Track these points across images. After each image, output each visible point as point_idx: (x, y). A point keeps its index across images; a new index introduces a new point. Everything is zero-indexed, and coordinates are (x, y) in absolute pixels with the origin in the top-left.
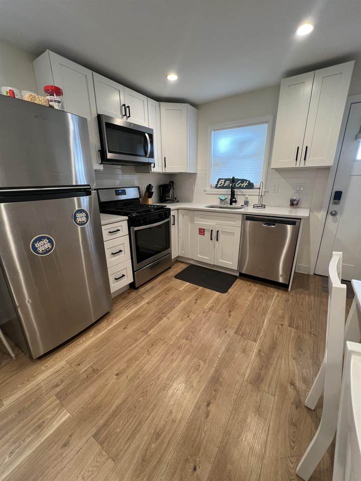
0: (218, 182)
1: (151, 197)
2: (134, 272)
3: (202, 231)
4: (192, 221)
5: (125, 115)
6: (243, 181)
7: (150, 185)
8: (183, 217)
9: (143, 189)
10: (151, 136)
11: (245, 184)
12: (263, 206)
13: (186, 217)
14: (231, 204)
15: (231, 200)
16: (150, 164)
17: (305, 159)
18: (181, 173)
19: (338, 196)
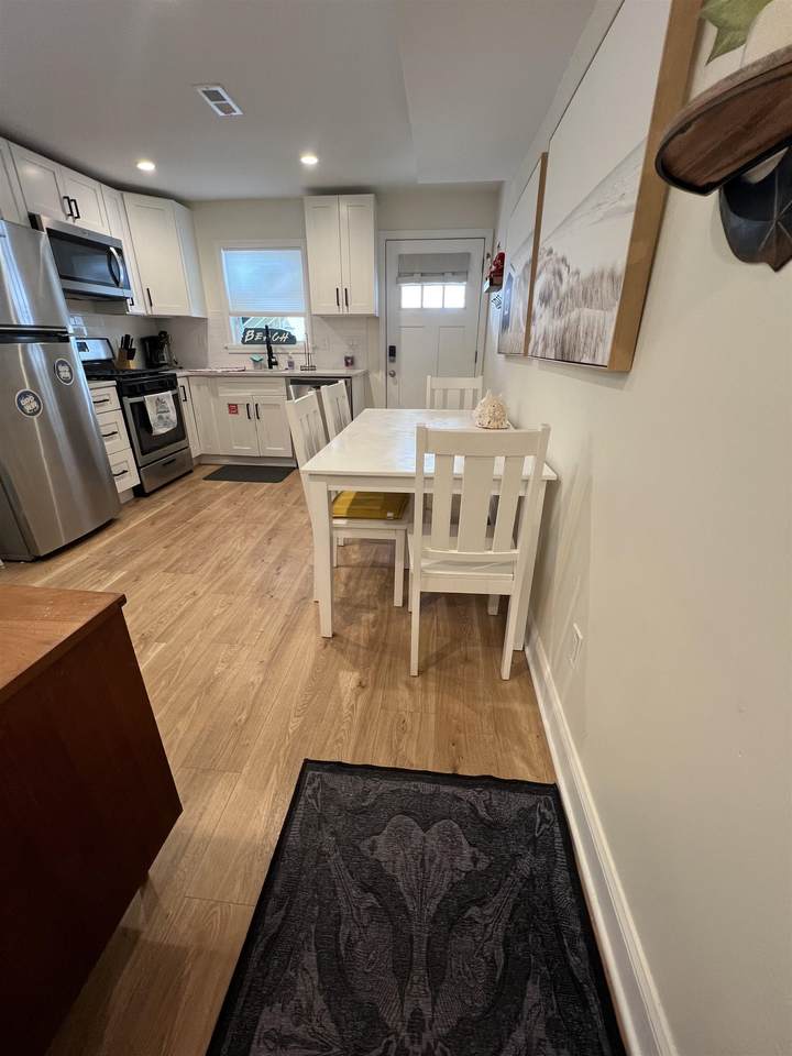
0: (245, 334)
1: (132, 359)
2: (138, 468)
3: (233, 409)
4: (215, 394)
5: (72, 214)
6: (281, 333)
7: (127, 337)
8: (199, 389)
9: (117, 343)
10: (120, 251)
11: (284, 338)
12: (313, 368)
13: (205, 389)
14: (270, 367)
15: (270, 361)
16: (123, 299)
17: (347, 304)
18: (177, 317)
19: (392, 351)
